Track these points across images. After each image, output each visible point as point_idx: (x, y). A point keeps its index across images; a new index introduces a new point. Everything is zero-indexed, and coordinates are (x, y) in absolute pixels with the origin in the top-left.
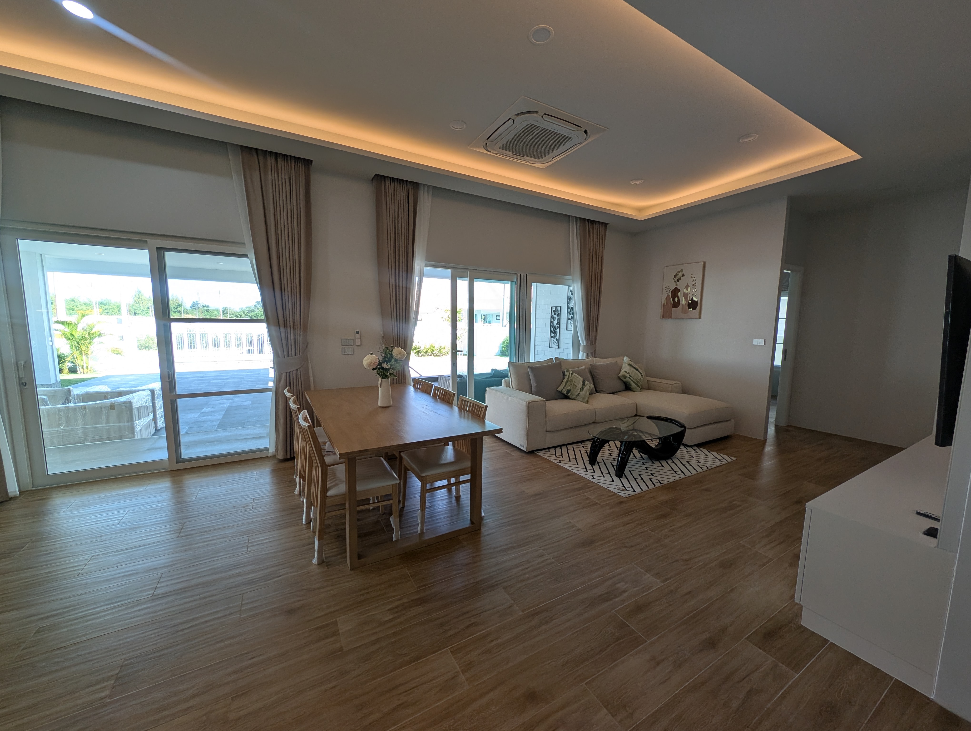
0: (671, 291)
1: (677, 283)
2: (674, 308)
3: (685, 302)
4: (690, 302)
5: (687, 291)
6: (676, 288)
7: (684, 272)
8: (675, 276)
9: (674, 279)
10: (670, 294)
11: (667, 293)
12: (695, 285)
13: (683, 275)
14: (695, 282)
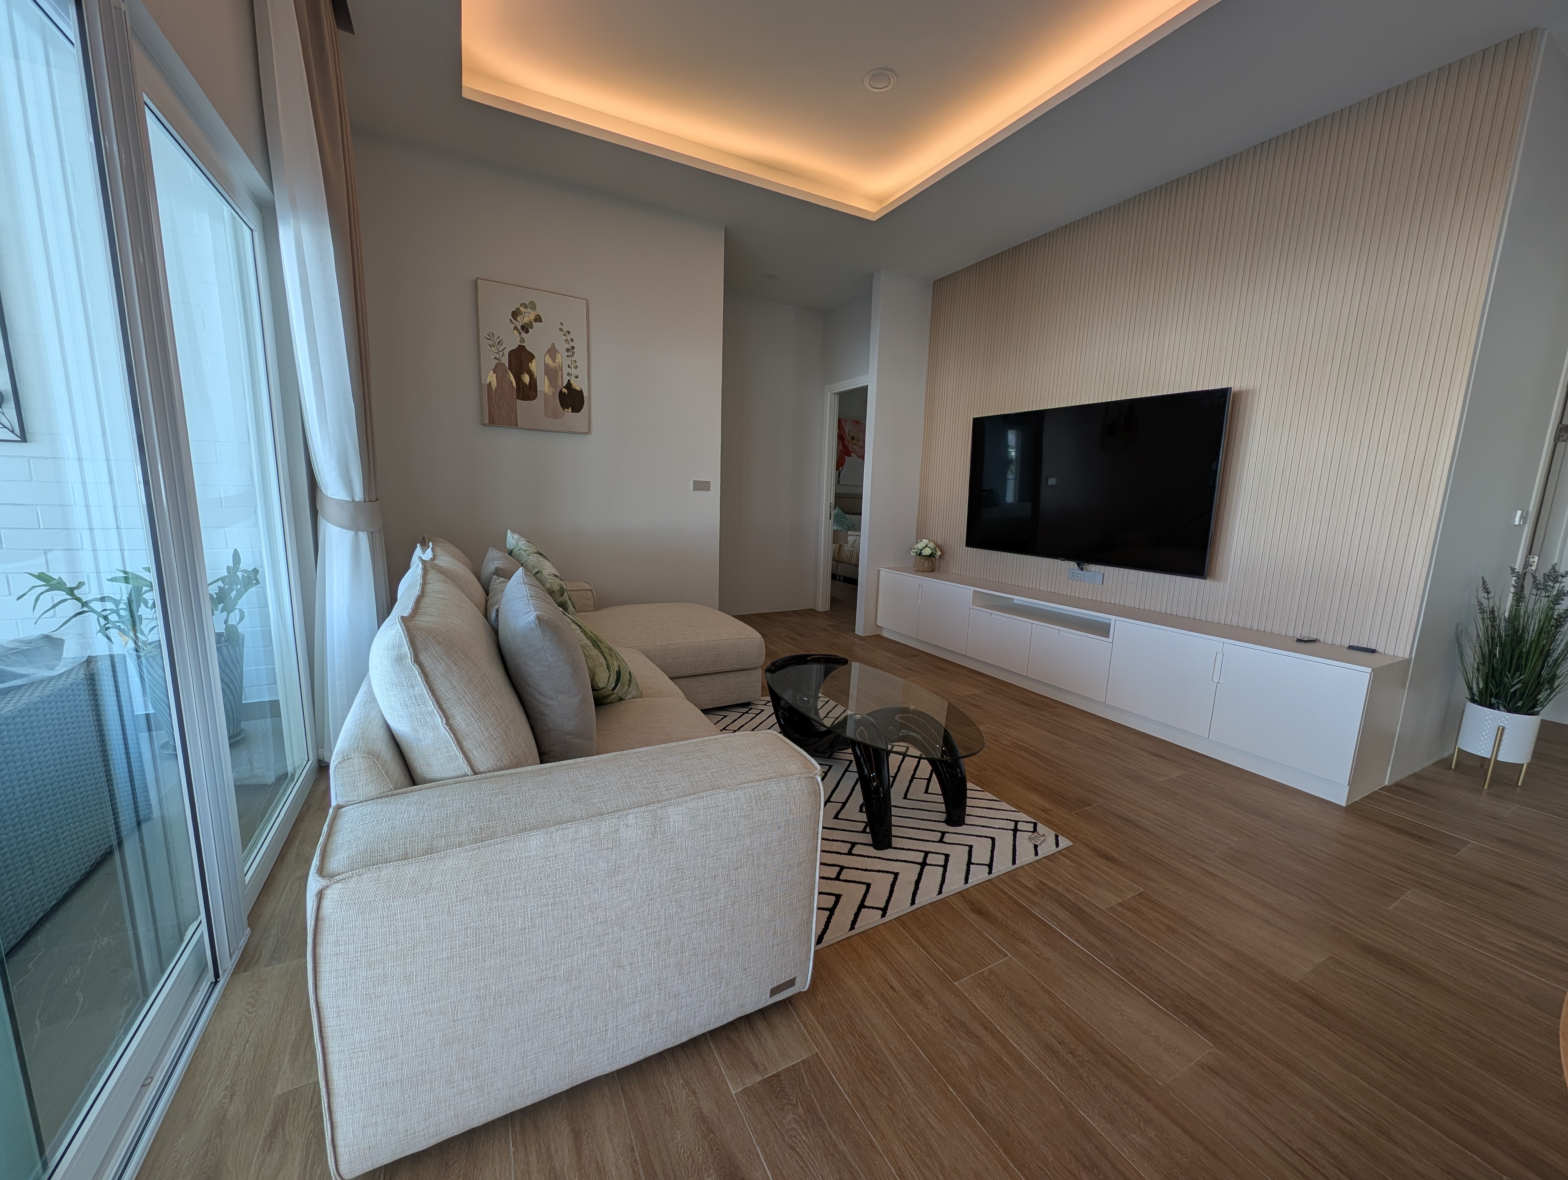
0: (507, 352)
1: (523, 334)
2: (524, 399)
3: (553, 390)
4: (565, 391)
5: (554, 362)
6: (521, 348)
7: (539, 311)
8: (515, 314)
9: (511, 321)
10: (505, 361)
11: (497, 356)
12: (573, 353)
13: (538, 319)
14: (572, 344)
